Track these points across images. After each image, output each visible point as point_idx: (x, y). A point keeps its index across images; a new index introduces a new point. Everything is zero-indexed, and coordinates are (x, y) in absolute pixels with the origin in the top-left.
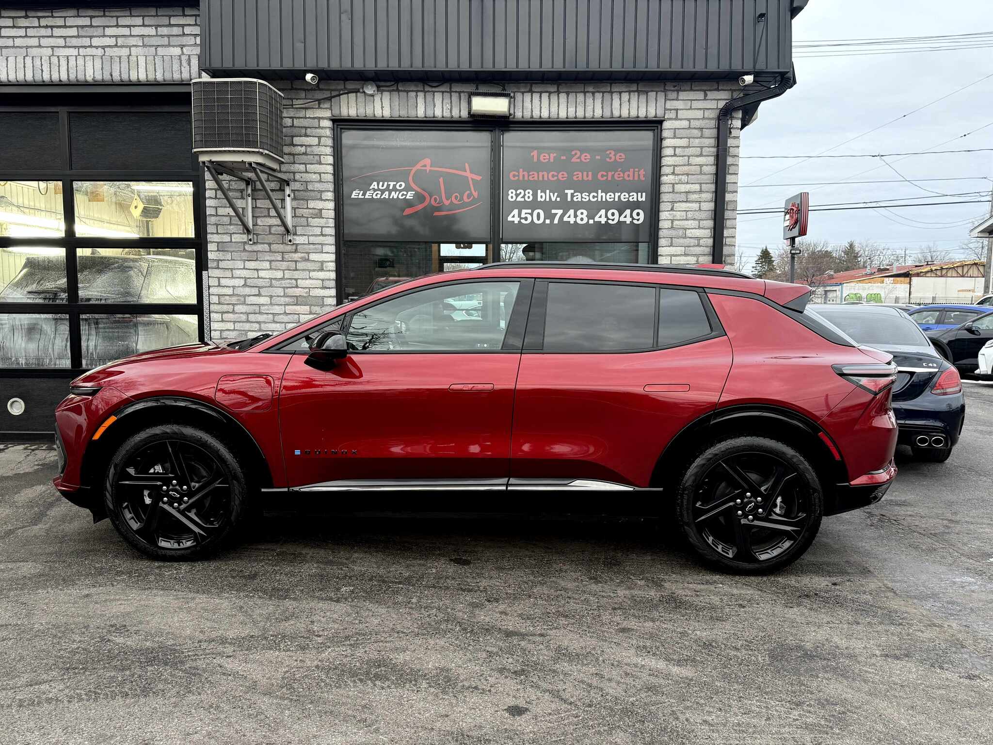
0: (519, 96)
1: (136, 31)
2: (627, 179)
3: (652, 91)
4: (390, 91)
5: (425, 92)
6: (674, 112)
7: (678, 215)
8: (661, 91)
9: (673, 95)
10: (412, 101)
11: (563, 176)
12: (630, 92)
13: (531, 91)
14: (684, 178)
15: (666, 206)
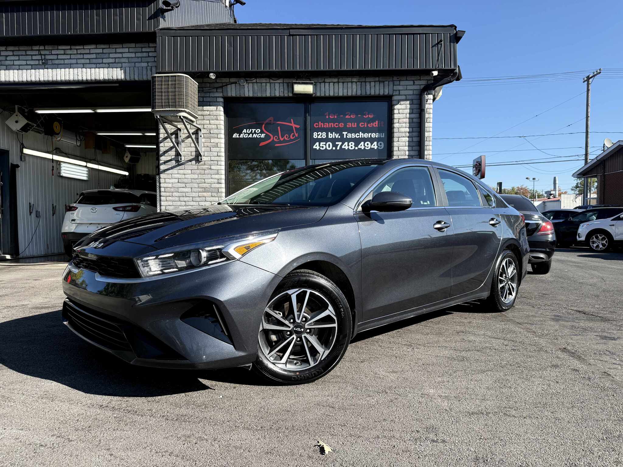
0: (318, 84)
1: (125, 55)
3: (386, 81)
4: (253, 83)
5: (270, 83)
7: (401, 144)
8: (391, 81)
9: (398, 82)
10: (263, 88)
11: (341, 125)
12: (375, 82)
13: (324, 82)
14: (404, 125)
15: (395, 139)
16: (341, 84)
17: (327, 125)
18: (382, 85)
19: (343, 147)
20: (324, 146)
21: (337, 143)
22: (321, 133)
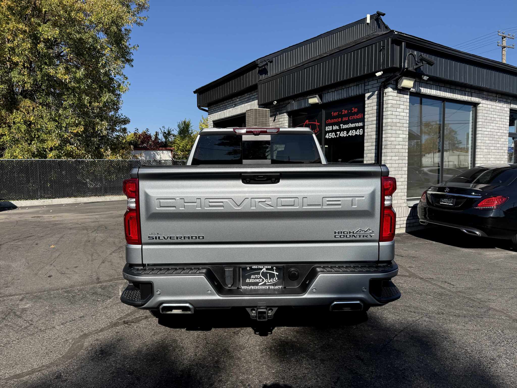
2: (358, 118)
3: (360, 84)
4: (297, 101)
5: (304, 99)
6: (367, 90)
7: (370, 130)
8: (363, 83)
10: (301, 103)
11: (340, 120)
13: (328, 92)
14: (371, 115)
15: (366, 127)
16: (336, 92)
17: (333, 121)
18: (357, 87)
19: (340, 135)
20: (331, 135)
21: (337, 133)
22: (329, 127)
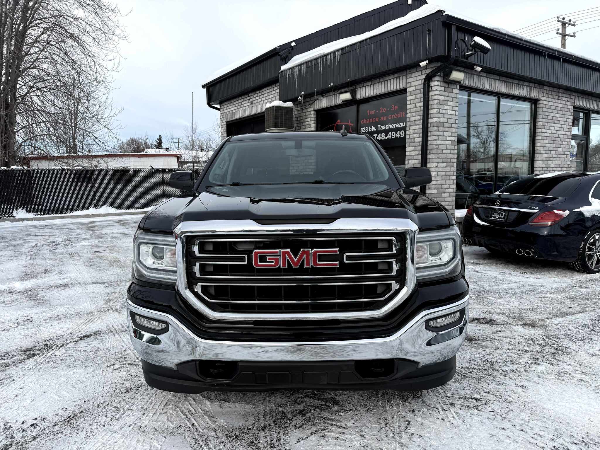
0: (359, 89)
2: (398, 117)
3: (401, 76)
4: (326, 97)
5: (334, 95)
6: (410, 83)
7: (412, 132)
8: (405, 75)
9: (409, 76)
10: (331, 99)
11: (377, 119)
12: (394, 78)
13: (363, 86)
16: (372, 86)
17: (368, 121)
18: (398, 80)
21: (374, 135)
22: (364, 128)
